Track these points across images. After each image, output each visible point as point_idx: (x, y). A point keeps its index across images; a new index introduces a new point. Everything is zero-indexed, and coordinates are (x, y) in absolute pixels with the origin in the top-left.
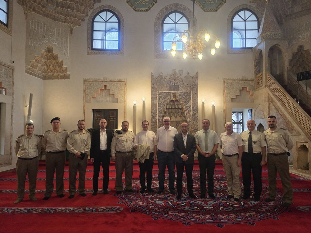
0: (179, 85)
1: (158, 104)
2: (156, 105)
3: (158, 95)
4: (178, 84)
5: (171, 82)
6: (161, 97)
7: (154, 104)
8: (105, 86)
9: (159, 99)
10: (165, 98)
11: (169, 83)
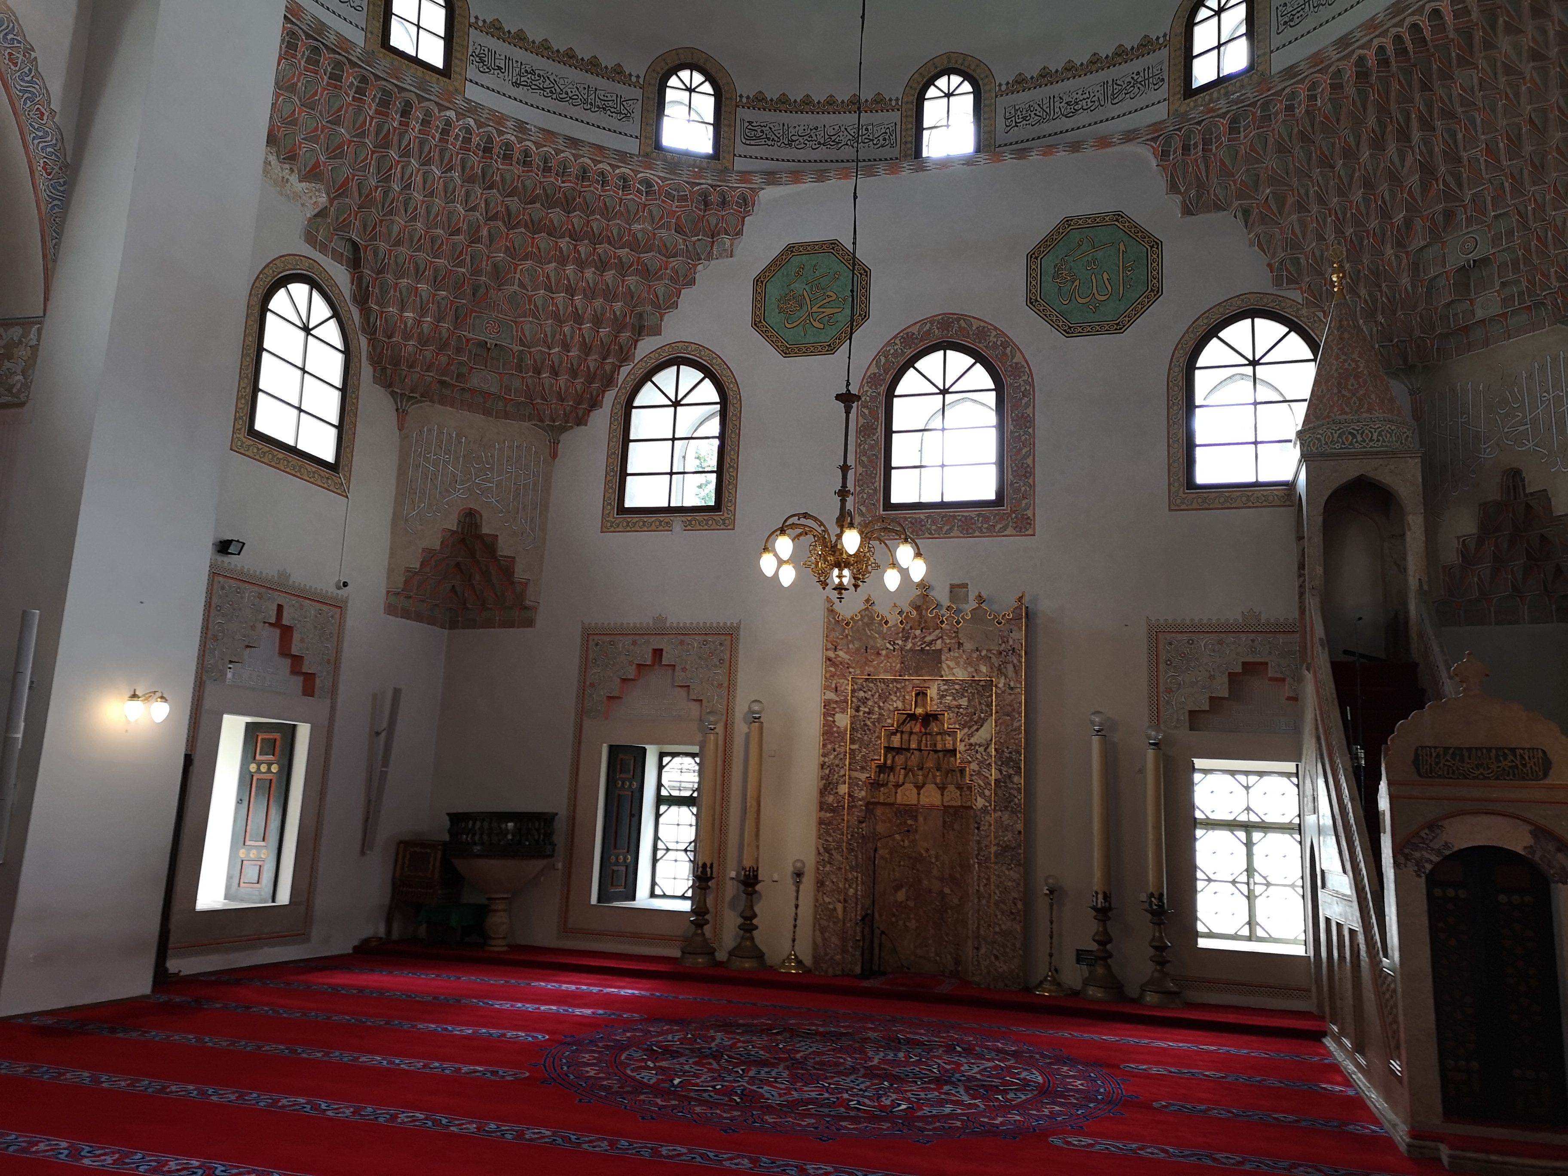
0: (940, 651)
1: (852, 729)
2: (841, 735)
3: (853, 691)
4: (939, 645)
5: (906, 639)
6: (864, 701)
7: (835, 729)
8: (658, 653)
9: (857, 710)
10: (881, 704)
11: (900, 642)
